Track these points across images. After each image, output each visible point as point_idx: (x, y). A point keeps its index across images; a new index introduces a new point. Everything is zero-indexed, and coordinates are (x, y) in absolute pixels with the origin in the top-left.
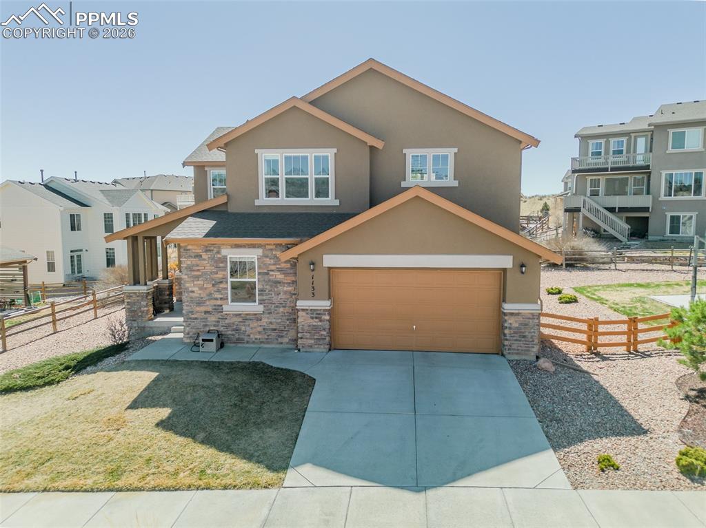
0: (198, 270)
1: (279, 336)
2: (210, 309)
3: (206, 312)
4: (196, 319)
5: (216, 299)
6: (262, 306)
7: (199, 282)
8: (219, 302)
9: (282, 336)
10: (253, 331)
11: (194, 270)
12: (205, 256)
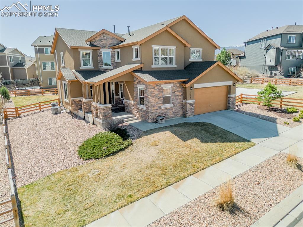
0: (154, 94)
1: (177, 114)
2: (157, 108)
3: (156, 109)
4: (153, 112)
5: (159, 104)
6: (173, 105)
7: (154, 98)
8: (160, 105)
9: (178, 114)
10: (170, 114)
11: (153, 94)
12: (156, 88)
